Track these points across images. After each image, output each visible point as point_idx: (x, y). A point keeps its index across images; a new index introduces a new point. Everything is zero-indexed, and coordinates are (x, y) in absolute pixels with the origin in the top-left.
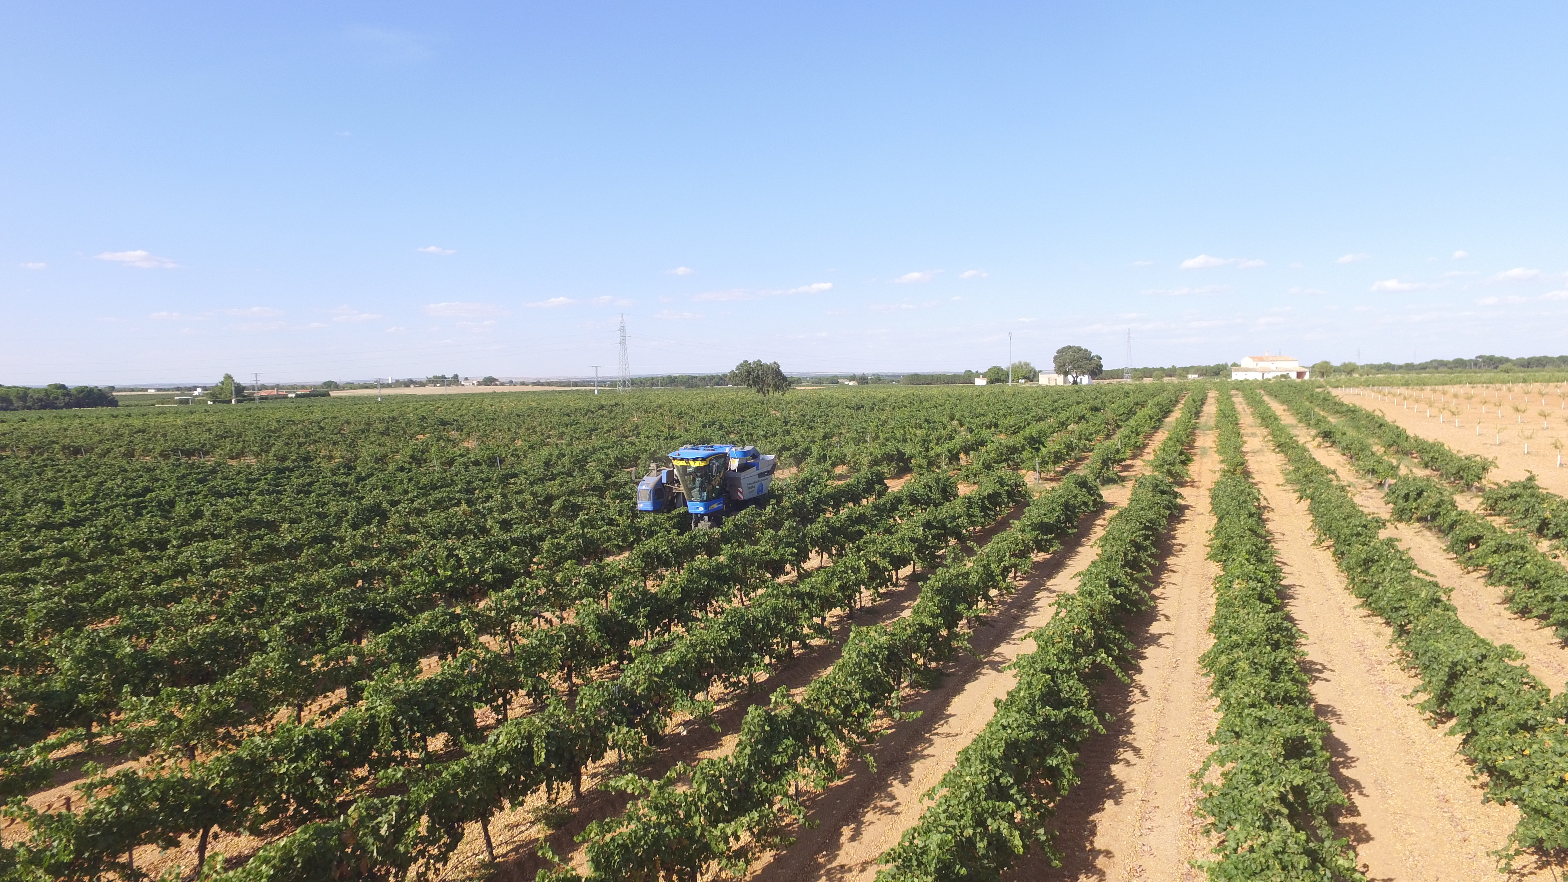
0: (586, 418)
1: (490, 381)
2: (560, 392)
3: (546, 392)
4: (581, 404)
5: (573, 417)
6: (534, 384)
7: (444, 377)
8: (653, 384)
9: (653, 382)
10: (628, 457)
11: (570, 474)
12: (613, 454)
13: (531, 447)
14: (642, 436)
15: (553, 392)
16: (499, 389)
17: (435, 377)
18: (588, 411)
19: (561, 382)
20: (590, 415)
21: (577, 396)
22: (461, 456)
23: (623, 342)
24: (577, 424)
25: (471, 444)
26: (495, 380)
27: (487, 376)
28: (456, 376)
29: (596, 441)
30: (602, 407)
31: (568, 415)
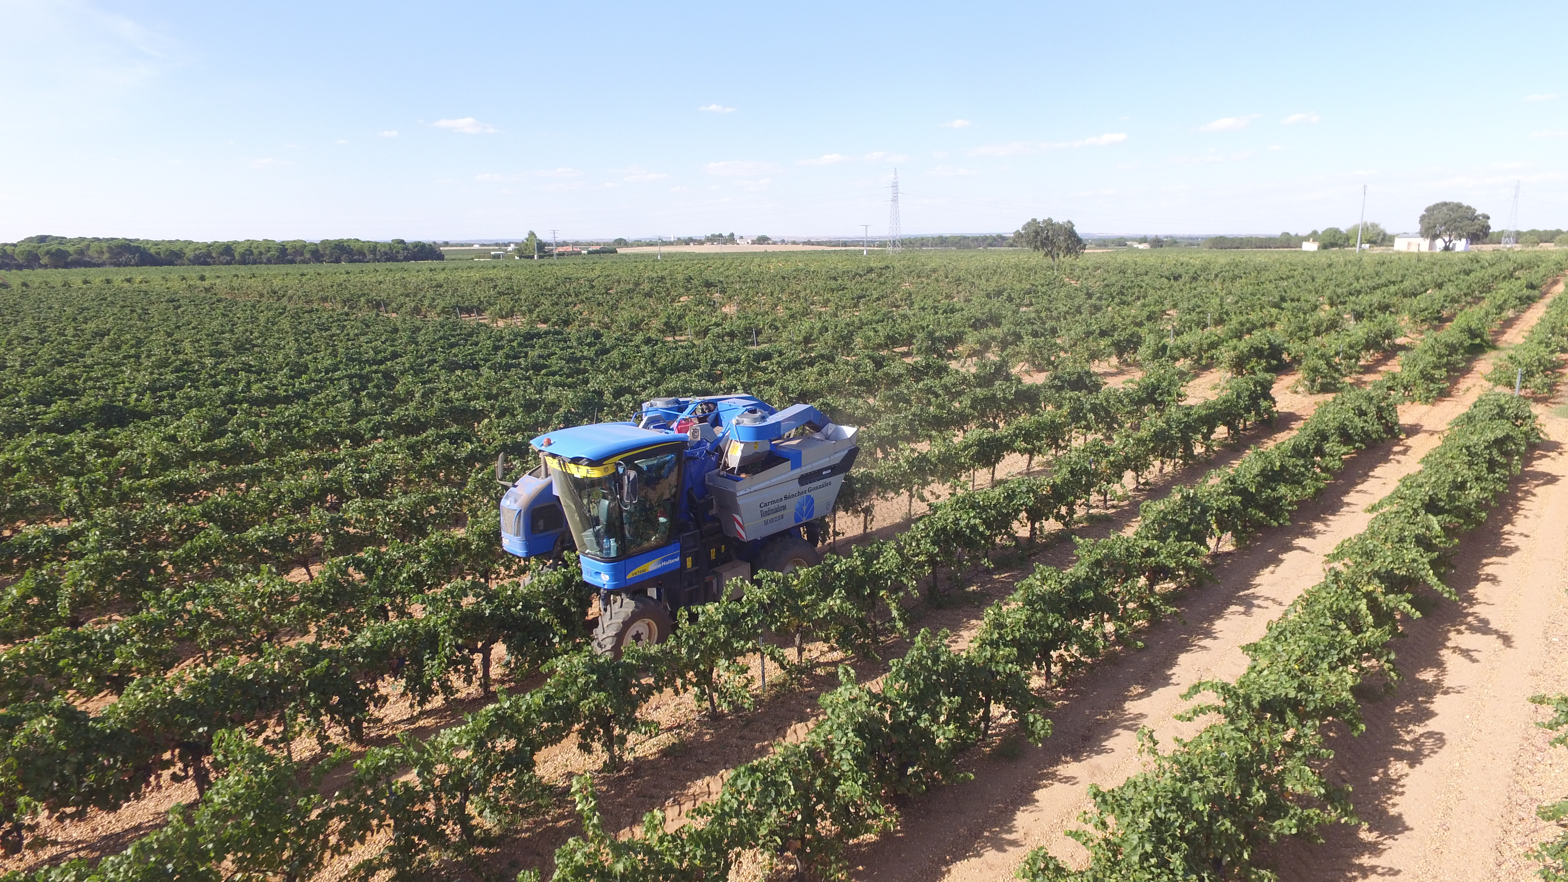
0: (854, 282)
1: (763, 240)
2: (829, 252)
3: (816, 252)
4: (850, 266)
5: (840, 281)
6: (805, 243)
7: (721, 236)
8: (923, 245)
9: (923, 242)
10: (900, 335)
11: (831, 359)
12: (883, 330)
13: (792, 316)
14: (916, 306)
15: (823, 252)
16: (770, 248)
17: (713, 235)
18: (856, 274)
19: (830, 242)
20: (858, 278)
21: (845, 257)
22: (717, 325)
23: (895, 200)
24: (843, 289)
25: (730, 309)
26: (768, 239)
27: (761, 234)
28: (732, 235)
29: (862, 313)
30: (871, 270)
31: (835, 279)
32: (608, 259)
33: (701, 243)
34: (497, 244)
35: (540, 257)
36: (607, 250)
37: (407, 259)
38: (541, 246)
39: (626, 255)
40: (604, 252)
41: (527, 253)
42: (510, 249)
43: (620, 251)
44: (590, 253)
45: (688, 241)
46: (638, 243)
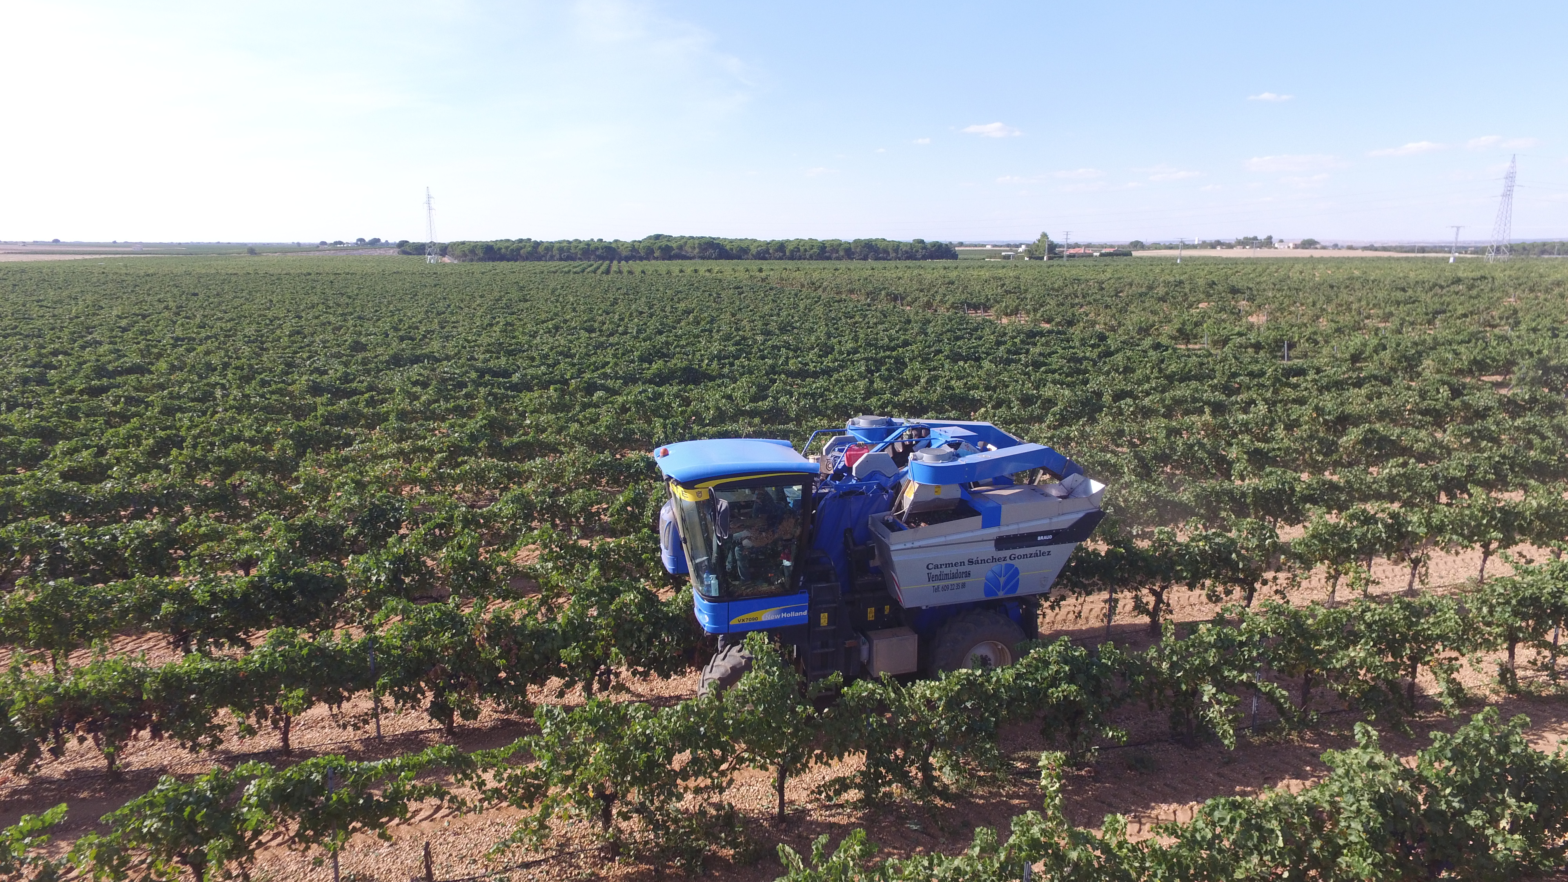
0: (1430, 294)
1: (1309, 244)
2: (1398, 259)
3: (1379, 259)
4: (1425, 275)
5: (1410, 292)
6: (1365, 248)
7: (1255, 238)
8: (1543, 252)
9: (1544, 248)
10: (1493, 360)
11: (1387, 382)
12: (1467, 354)
13: (1339, 330)
14: (1523, 327)
15: (1389, 259)
16: (1318, 253)
17: (1246, 238)
18: (1435, 285)
20: (1437, 290)
21: (1420, 265)
22: (1240, 334)
23: (1508, 194)
24: (1414, 302)
25: (1258, 319)
26: (1316, 243)
27: (1308, 238)
28: (1270, 238)
29: (1439, 330)
30: (1458, 281)
31: (1403, 290)
32: (1122, 261)
33: (1230, 246)
34: (1008, 245)
35: (1050, 258)
36: (1121, 253)
37: (924, 258)
38: (1052, 247)
39: (1141, 258)
40: (1117, 255)
41: (1037, 254)
42: (1020, 250)
43: (1134, 254)
44: (1102, 255)
45: (1214, 245)
46: (1156, 246)
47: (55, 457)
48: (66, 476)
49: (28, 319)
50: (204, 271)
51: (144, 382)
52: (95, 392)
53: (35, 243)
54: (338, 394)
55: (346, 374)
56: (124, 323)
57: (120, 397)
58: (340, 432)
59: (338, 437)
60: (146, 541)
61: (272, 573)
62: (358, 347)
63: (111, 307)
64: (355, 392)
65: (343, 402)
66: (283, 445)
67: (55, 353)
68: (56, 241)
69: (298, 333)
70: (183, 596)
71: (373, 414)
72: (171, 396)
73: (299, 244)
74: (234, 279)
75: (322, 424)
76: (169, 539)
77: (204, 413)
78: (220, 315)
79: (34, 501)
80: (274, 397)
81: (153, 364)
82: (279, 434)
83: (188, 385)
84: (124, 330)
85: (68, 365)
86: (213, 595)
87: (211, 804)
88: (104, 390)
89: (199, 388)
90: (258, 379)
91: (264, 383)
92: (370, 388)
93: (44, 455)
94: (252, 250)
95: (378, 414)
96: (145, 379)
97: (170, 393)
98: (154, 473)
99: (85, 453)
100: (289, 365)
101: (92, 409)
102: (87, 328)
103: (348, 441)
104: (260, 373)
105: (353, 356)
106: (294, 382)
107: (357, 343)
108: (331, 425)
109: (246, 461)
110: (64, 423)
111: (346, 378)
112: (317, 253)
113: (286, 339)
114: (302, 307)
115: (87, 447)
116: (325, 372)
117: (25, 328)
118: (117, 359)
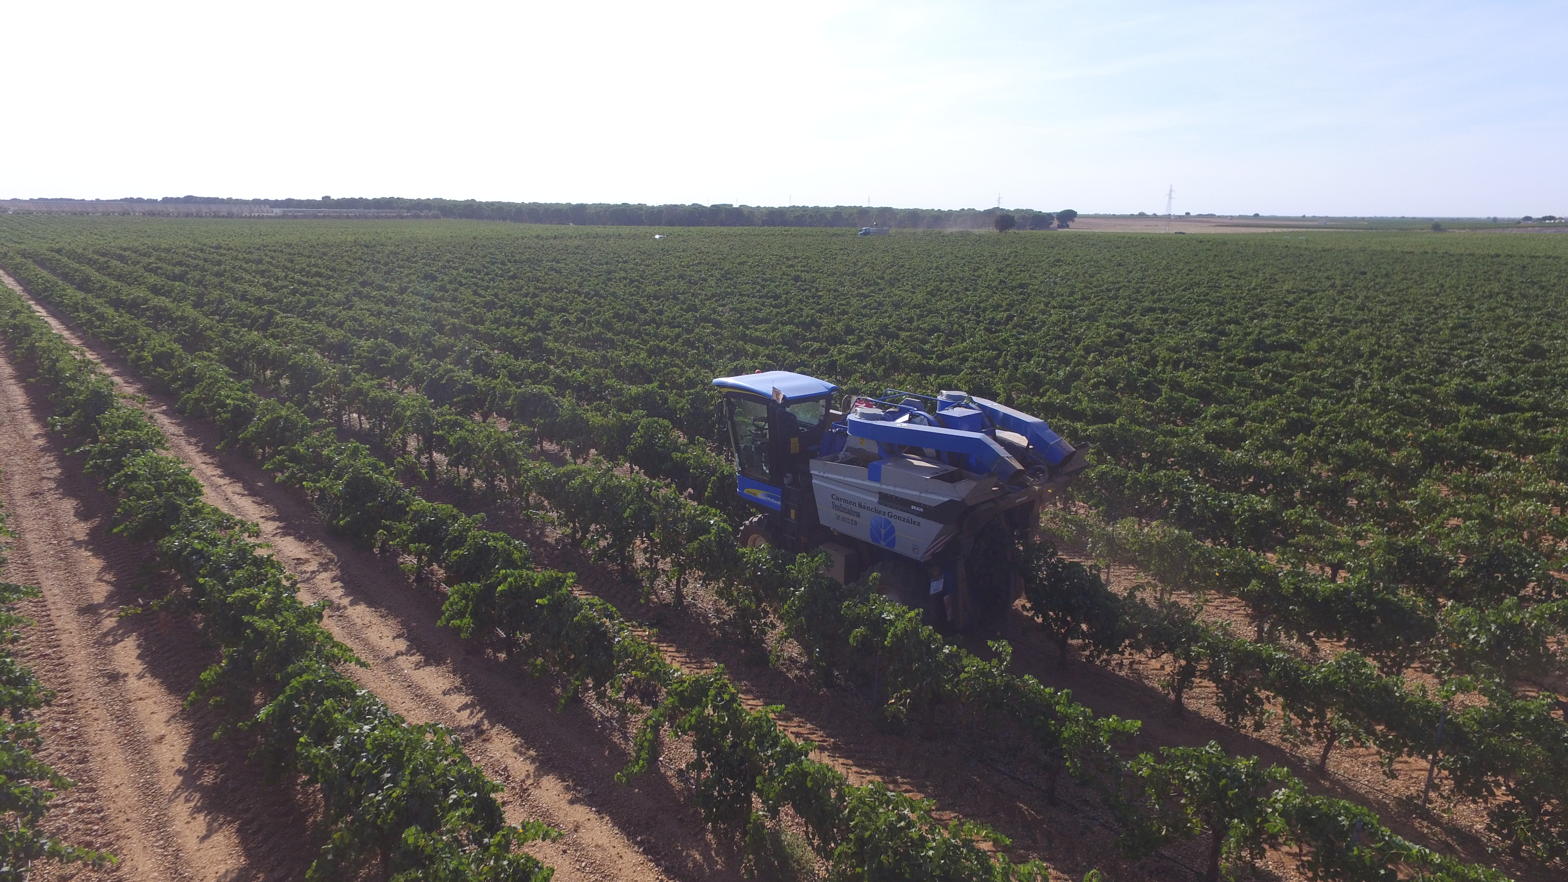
47: (1205, 417)
48: (1209, 437)
49: (1216, 287)
50: (1379, 248)
51: (1293, 360)
52: (1250, 363)
53: (1241, 217)
54: (1492, 405)
55: (1510, 383)
56: (1291, 298)
57: (1270, 371)
58: (1480, 452)
59: (1476, 457)
60: (1255, 515)
61: (1359, 589)
62: (1535, 352)
63: (1284, 282)
64: (1513, 407)
65: (1495, 419)
66: (1409, 453)
67: (1229, 322)
68: (1257, 215)
69: (1463, 326)
70: (1271, 579)
71: (1530, 439)
72: (1313, 378)
73: (1495, 219)
74: (1408, 257)
75: (1461, 438)
76: (1273, 519)
77: (1338, 401)
78: (1382, 297)
79: (1182, 453)
80: (1415, 397)
81: (1304, 342)
82: (1408, 439)
83: (1330, 370)
84: (1290, 305)
85: (1237, 335)
86: (1297, 589)
87: (1242, 786)
88: (1257, 362)
89: (1340, 374)
90: (1403, 374)
91: (1408, 379)
92: (1535, 407)
93: (1197, 414)
94: (1437, 226)
95: (1537, 440)
96: (1295, 357)
97: (1313, 375)
98: (1278, 454)
99: (1228, 421)
100: (1441, 363)
101: (1244, 379)
102: (1260, 300)
103: (1488, 464)
104: (1406, 368)
105: (1524, 362)
106: (1441, 383)
107: (1535, 347)
108: (1471, 442)
109: (1366, 462)
110: (1221, 388)
111: (1506, 389)
112: (1515, 231)
113: (1447, 332)
114: (1476, 296)
115: (1232, 415)
116: (1483, 378)
117: (1213, 296)
118: (1276, 334)
